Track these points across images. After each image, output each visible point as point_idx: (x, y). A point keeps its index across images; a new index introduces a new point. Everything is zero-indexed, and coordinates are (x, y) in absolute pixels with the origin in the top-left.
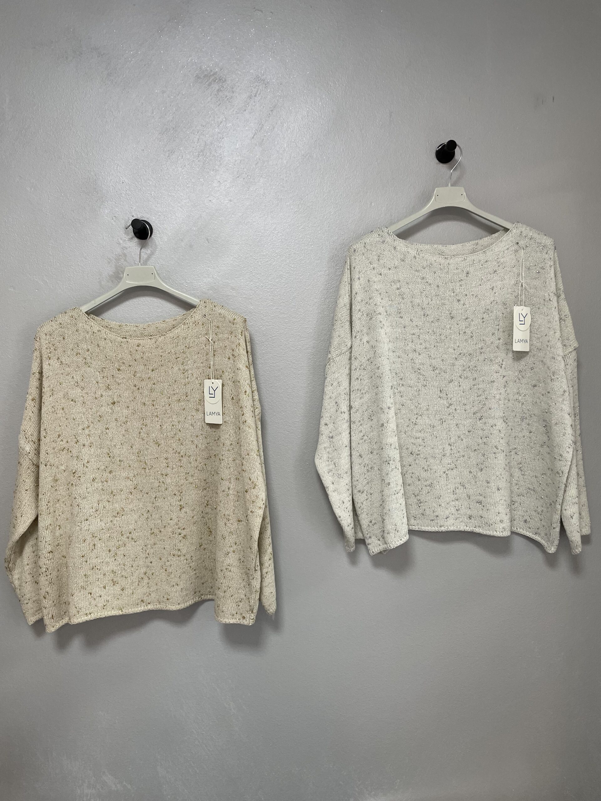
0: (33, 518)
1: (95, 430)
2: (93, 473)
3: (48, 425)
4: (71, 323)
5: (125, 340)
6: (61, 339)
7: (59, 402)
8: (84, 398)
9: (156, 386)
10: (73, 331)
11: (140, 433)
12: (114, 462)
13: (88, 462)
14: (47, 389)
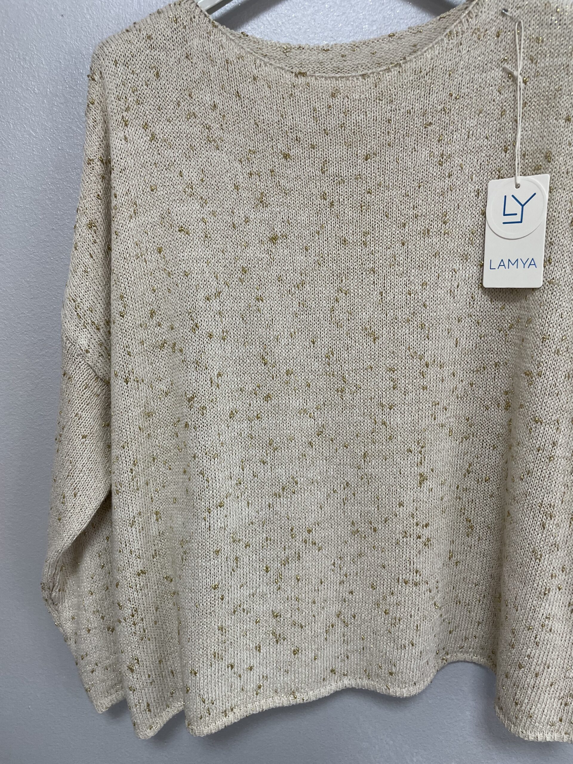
0: (102, 498)
1: (232, 301)
2: (231, 400)
3: (127, 287)
4: (174, 38)
5: (301, 80)
6: (151, 75)
7: (149, 233)
8: (207, 223)
9: (373, 197)
10: (178, 56)
11: (333, 310)
12: (275, 375)
13: (219, 375)
14: (123, 199)
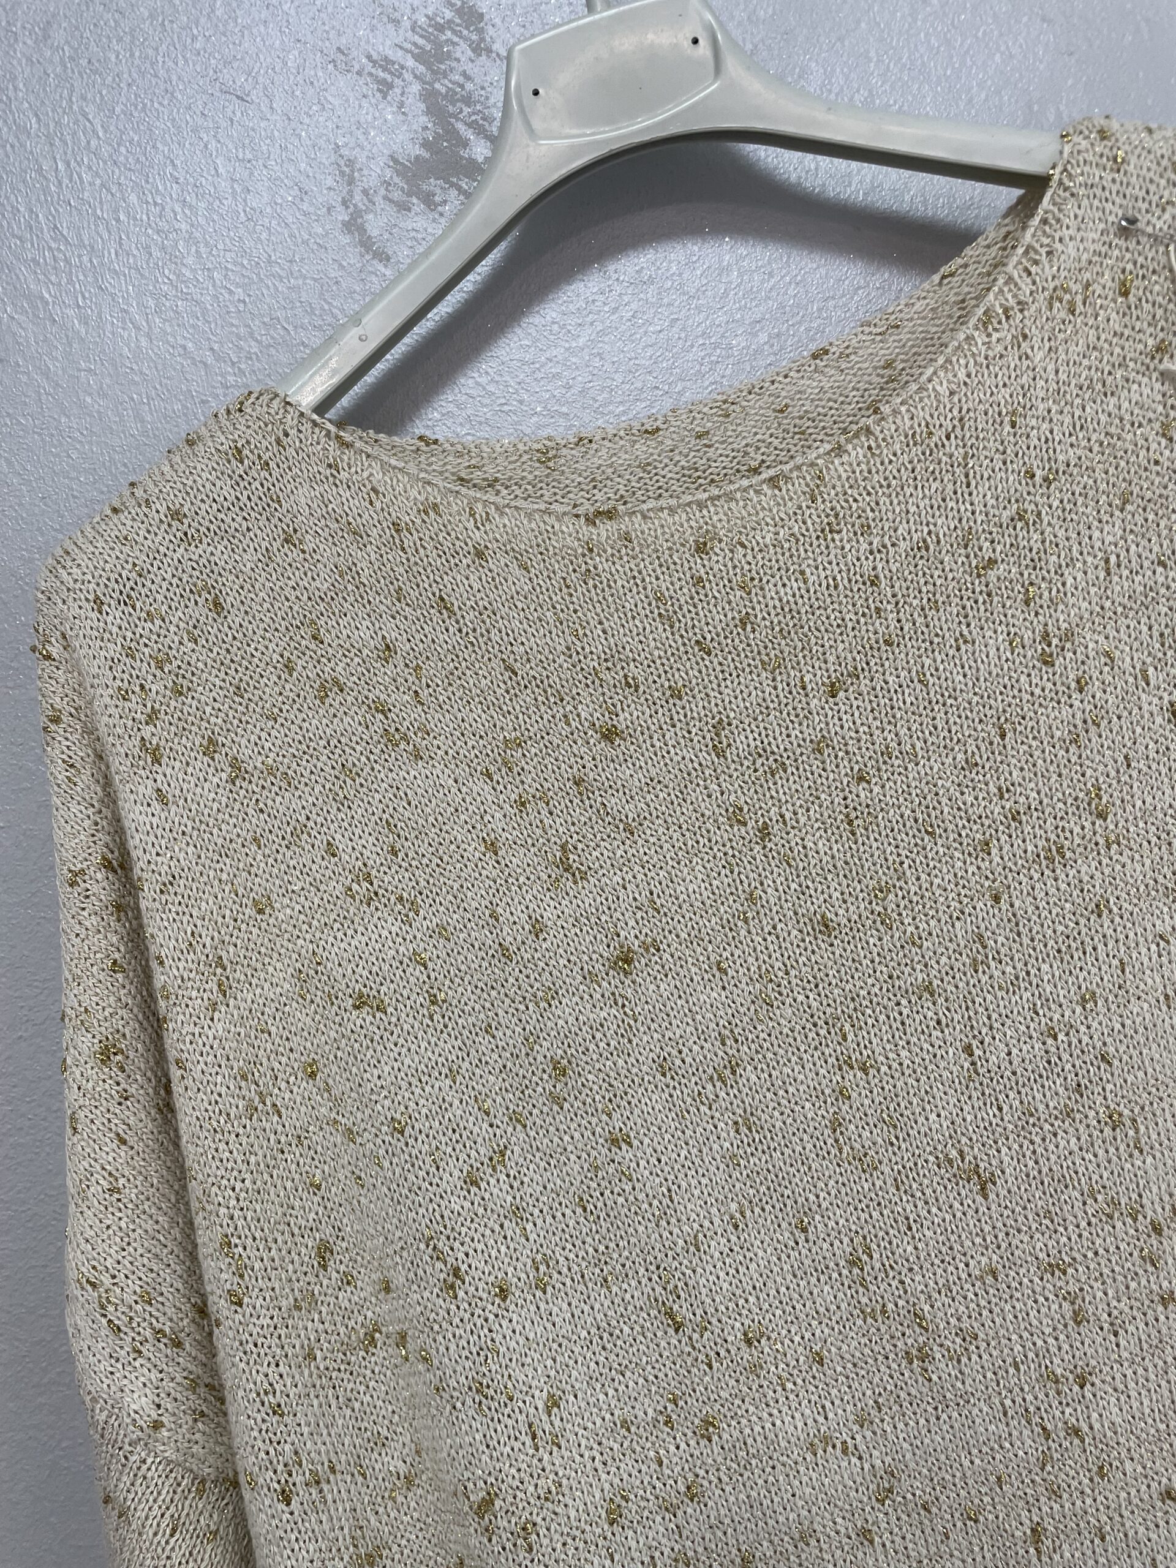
1: (543, 1164)
4: (244, 499)
5: (605, 530)
6: (201, 611)
7: (273, 1030)
8: (430, 965)
9: (876, 789)
10: (264, 544)
11: (836, 1125)
14: (181, 965)
